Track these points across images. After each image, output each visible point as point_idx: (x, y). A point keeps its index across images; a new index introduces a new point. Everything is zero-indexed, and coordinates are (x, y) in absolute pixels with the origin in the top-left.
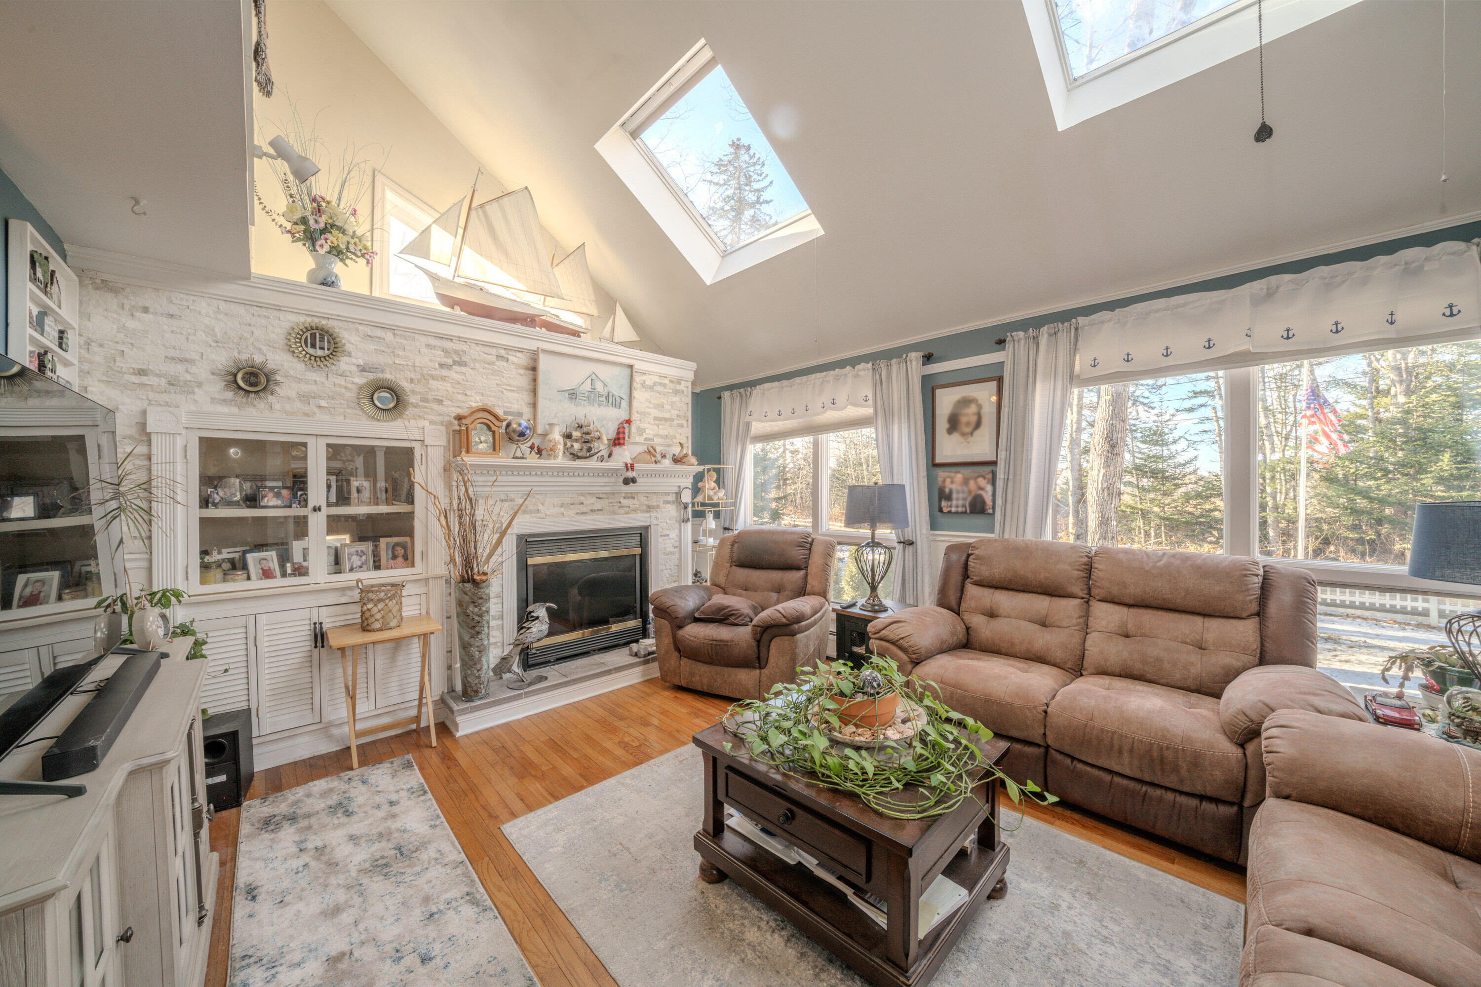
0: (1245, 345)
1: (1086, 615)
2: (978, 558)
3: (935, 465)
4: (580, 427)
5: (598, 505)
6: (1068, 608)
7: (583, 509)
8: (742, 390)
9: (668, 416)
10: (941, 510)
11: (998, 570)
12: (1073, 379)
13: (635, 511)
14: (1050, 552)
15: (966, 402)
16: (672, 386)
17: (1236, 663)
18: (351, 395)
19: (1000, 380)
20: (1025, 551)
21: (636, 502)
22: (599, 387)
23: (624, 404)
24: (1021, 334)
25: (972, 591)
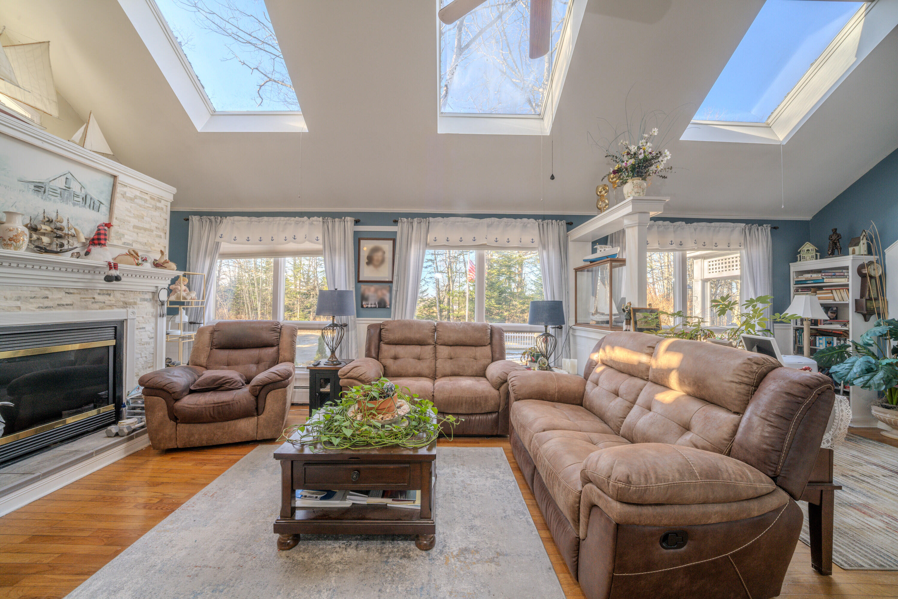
0: (485, 242)
1: (435, 352)
2: (387, 330)
3: (359, 282)
4: (50, 221)
5: (68, 300)
6: (429, 349)
7: (47, 303)
8: (212, 217)
9: (147, 226)
10: (362, 307)
11: (397, 335)
12: (427, 245)
13: (111, 306)
14: (420, 326)
15: (376, 250)
16: (153, 202)
17: (486, 363)
19: (394, 241)
20: (409, 325)
21: (111, 298)
22: (75, 187)
23: (104, 209)
24: (405, 220)
25: (384, 347)
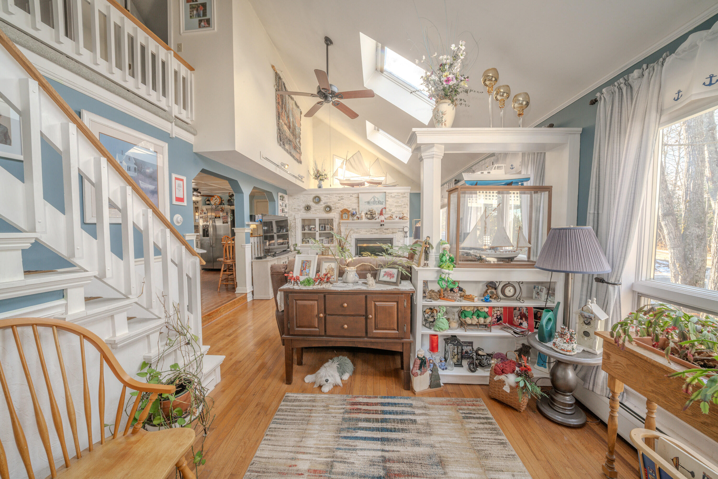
4: (370, 211)
5: (377, 232)
7: (372, 233)
9: (400, 205)
13: (388, 233)
16: (402, 195)
18: (322, 209)
21: (388, 231)
22: (376, 200)
23: (384, 203)
